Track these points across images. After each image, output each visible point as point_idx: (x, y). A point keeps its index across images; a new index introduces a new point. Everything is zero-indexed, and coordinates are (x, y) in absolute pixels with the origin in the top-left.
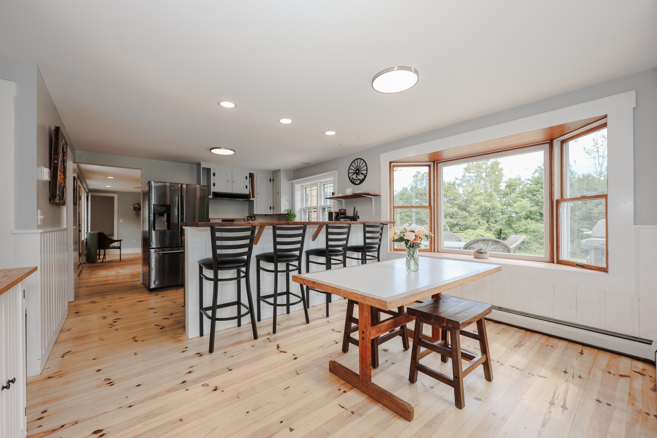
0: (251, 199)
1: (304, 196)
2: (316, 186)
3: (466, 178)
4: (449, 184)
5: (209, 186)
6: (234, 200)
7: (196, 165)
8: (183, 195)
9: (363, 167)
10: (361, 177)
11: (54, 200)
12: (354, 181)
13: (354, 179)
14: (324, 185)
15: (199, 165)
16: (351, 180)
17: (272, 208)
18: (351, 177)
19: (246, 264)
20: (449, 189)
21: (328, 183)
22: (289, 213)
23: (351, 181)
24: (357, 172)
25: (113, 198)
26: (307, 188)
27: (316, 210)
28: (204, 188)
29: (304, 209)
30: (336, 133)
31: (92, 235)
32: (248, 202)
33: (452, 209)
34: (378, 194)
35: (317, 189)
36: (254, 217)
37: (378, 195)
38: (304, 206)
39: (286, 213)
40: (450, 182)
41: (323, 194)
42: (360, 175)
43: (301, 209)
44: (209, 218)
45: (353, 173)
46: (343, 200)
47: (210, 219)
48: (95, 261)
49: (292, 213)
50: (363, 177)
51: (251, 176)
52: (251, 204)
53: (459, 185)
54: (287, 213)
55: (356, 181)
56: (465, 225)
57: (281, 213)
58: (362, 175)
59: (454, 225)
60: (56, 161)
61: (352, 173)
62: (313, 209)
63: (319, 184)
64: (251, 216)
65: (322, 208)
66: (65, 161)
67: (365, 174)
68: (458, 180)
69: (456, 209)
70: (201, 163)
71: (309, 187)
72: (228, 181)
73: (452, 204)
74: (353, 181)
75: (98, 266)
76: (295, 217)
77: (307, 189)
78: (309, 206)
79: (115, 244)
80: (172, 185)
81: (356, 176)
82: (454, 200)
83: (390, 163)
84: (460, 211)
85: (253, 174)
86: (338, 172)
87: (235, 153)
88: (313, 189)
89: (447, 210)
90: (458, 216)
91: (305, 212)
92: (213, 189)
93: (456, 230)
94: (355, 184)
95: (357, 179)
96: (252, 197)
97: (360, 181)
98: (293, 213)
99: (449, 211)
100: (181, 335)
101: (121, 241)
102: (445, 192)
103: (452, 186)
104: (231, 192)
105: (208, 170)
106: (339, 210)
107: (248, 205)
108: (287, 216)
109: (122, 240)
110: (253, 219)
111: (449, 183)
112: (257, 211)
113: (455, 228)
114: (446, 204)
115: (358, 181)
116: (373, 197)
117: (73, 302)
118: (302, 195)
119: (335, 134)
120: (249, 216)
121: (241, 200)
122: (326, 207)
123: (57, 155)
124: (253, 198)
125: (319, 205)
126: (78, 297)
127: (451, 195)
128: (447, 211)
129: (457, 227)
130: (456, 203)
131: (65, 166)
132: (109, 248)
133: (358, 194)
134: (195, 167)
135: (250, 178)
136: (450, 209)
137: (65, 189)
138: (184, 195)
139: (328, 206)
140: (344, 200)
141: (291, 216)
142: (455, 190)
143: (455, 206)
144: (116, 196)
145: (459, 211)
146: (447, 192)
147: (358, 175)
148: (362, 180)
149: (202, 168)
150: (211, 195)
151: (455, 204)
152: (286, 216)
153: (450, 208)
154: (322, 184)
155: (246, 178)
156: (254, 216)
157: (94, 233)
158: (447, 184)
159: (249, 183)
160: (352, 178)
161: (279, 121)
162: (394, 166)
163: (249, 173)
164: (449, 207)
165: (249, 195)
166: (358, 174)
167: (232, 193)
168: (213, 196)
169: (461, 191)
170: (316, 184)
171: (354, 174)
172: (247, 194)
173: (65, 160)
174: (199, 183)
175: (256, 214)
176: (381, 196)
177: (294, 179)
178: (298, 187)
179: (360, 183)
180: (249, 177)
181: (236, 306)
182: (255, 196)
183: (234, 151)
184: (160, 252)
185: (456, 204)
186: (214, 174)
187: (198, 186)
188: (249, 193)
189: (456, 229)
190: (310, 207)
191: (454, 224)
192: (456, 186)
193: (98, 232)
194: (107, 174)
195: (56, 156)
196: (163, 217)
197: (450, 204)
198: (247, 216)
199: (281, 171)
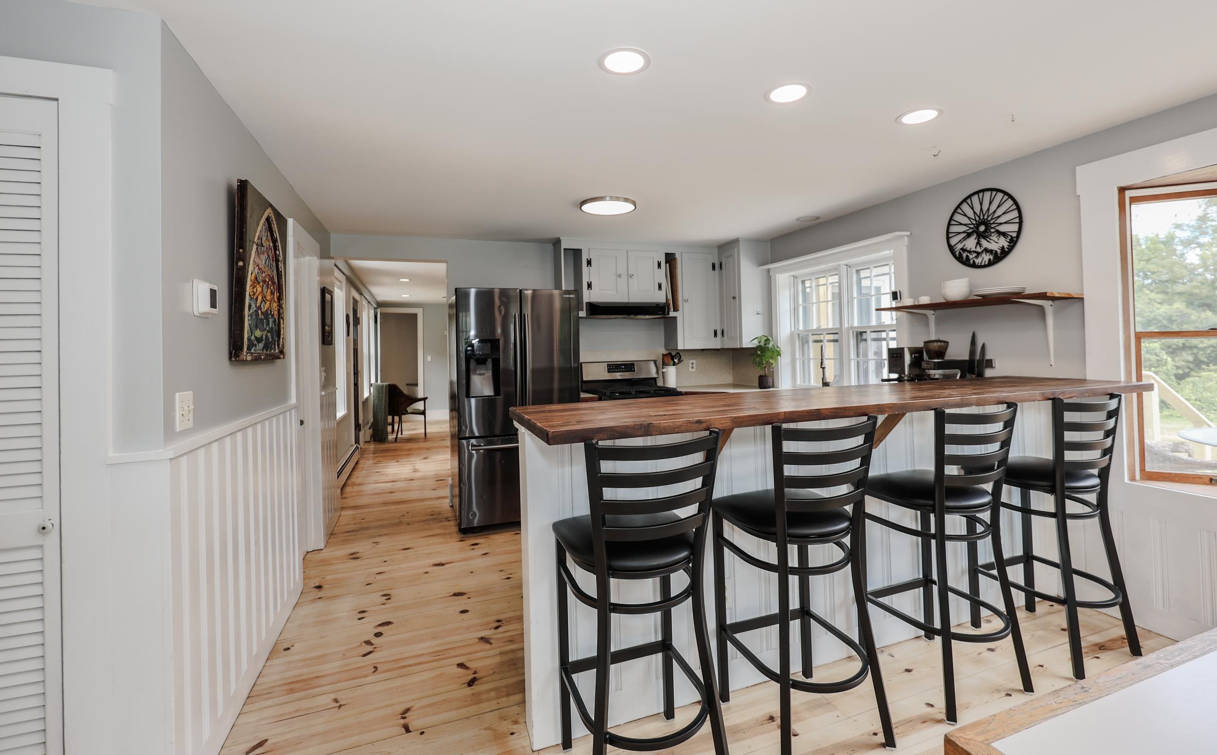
0: (672, 314)
1: (800, 302)
2: (837, 274)
3: (1209, 223)
4: (1155, 241)
5: (578, 292)
6: (633, 319)
7: (552, 244)
8: (524, 315)
9: (1004, 214)
10: (997, 244)
11: (239, 356)
12: (971, 257)
13: (969, 252)
14: (858, 271)
15: (557, 242)
16: (957, 253)
17: (719, 334)
18: (960, 246)
19: (691, 554)
20: (1153, 254)
21: (872, 267)
22: (762, 346)
23: (959, 259)
24: (982, 228)
25: (415, 316)
26: (807, 280)
27: (836, 337)
28: (567, 296)
29: (800, 336)
30: (941, 112)
31: (379, 389)
32: (662, 320)
33: (1168, 307)
34: (1074, 292)
35: (840, 282)
36: (678, 355)
37: (1075, 296)
38: (801, 328)
39: (754, 346)
40: (1157, 236)
41: (855, 295)
42: (994, 237)
43: (792, 333)
44: (581, 361)
45: (965, 234)
46: (930, 313)
47: (583, 364)
48: (385, 439)
49: (770, 345)
50: (1003, 242)
51: (670, 259)
52: (670, 327)
53: (1187, 243)
54: (758, 344)
55: (977, 257)
56: (1212, 349)
57: (744, 347)
58: (1002, 237)
59: (1175, 349)
60: (241, 264)
61: (960, 233)
62: (827, 334)
63: (844, 269)
64: (670, 354)
65: (855, 333)
66: (279, 259)
67: (1014, 235)
68: (1183, 230)
69: (1179, 305)
70: (561, 239)
71: (813, 278)
72: (620, 276)
73: (1166, 293)
74: (967, 256)
75: (387, 451)
76: (778, 356)
77: (807, 284)
78: (815, 327)
79: (419, 406)
80: (504, 293)
81: (976, 241)
82: (1174, 281)
83: (1122, 190)
84: (1192, 311)
85: (674, 254)
86: (908, 233)
87: (635, 208)
88: (827, 282)
89: (1151, 310)
90: (1186, 323)
91: (804, 341)
92: (588, 296)
93: (1183, 361)
94: (974, 266)
95: (979, 250)
96: (672, 310)
97: (992, 258)
98: (773, 345)
99: (1158, 311)
100: (514, 728)
101: (426, 401)
102: (1142, 262)
103: (1163, 246)
104: (627, 301)
105: (576, 254)
106: (925, 342)
107: (663, 331)
108: (759, 353)
109: (427, 398)
110: (675, 360)
111: (1152, 240)
112: (684, 342)
113: (1177, 355)
114: (1147, 295)
115: (986, 258)
116: (1050, 302)
117: (322, 549)
118: (795, 299)
119: (937, 117)
120: (666, 354)
121: (647, 317)
122: (868, 331)
123: (242, 248)
124: (674, 311)
125: (846, 325)
126: (334, 534)
127: (1161, 269)
128: (1151, 312)
129: (1184, 354)
130: (1178, 291)
131: (280, 270)
132: (407, 413)
133: (997, 298)
134: (550, 247)
135: (668, 264)
136: (1159, 306)
137: (282, 322)
138: (526, 314)
139: (872, 327)
140: (932, 312)
141: (769, 354)
142: (1174, 257)
143: (1176, 298)
144: (419, 311)
145: (1189, 311)
146: (1147, 264)
147: (984, 238)
148: (999, 251)
149: (564, 249)
150: (583, 310)
151: (1174, 293)
152: (757, 352)
153: (1160, 303)
154: (854, 270)
155: (659, 265)
156: (678, 353)
157: (383, 385)
158: (1147, 241)
159: (666, 277)
160: (962, 249)
161: (766, 97)
162: (1134, 200)
163: (666, 254)
164: (1156, 302)
165: (667, 304)
166: (981, 236)
167: (628, 303)
168: (589, 312)
169: (1193, 257)
170: (836, 271)
171: (969, 235)
172: (662, 303)
173: (278, 256)
174: (558, 285)
175: (682, 348)
176: (1082, 299)
177: (773, 262)
178: (783, 279)
179: (991, 264)
180: (666, 263)
181: (660, 656)
182: (680, 308)
183: (634, 203)
184: (481, 446)
185: (1180, 294)
186: (589, 263)
187: (556, 292)
188: (665, 302)
189: (1183, 358)
190: (818, 329)
191: (1174, 347)
192: (1178, 245)
193: (388, 383)
194: (396, 275)
195: (240, 250)
196: (485, 366)
197: (1158, 293)
198: (664, 355)
199: (741, 242)
